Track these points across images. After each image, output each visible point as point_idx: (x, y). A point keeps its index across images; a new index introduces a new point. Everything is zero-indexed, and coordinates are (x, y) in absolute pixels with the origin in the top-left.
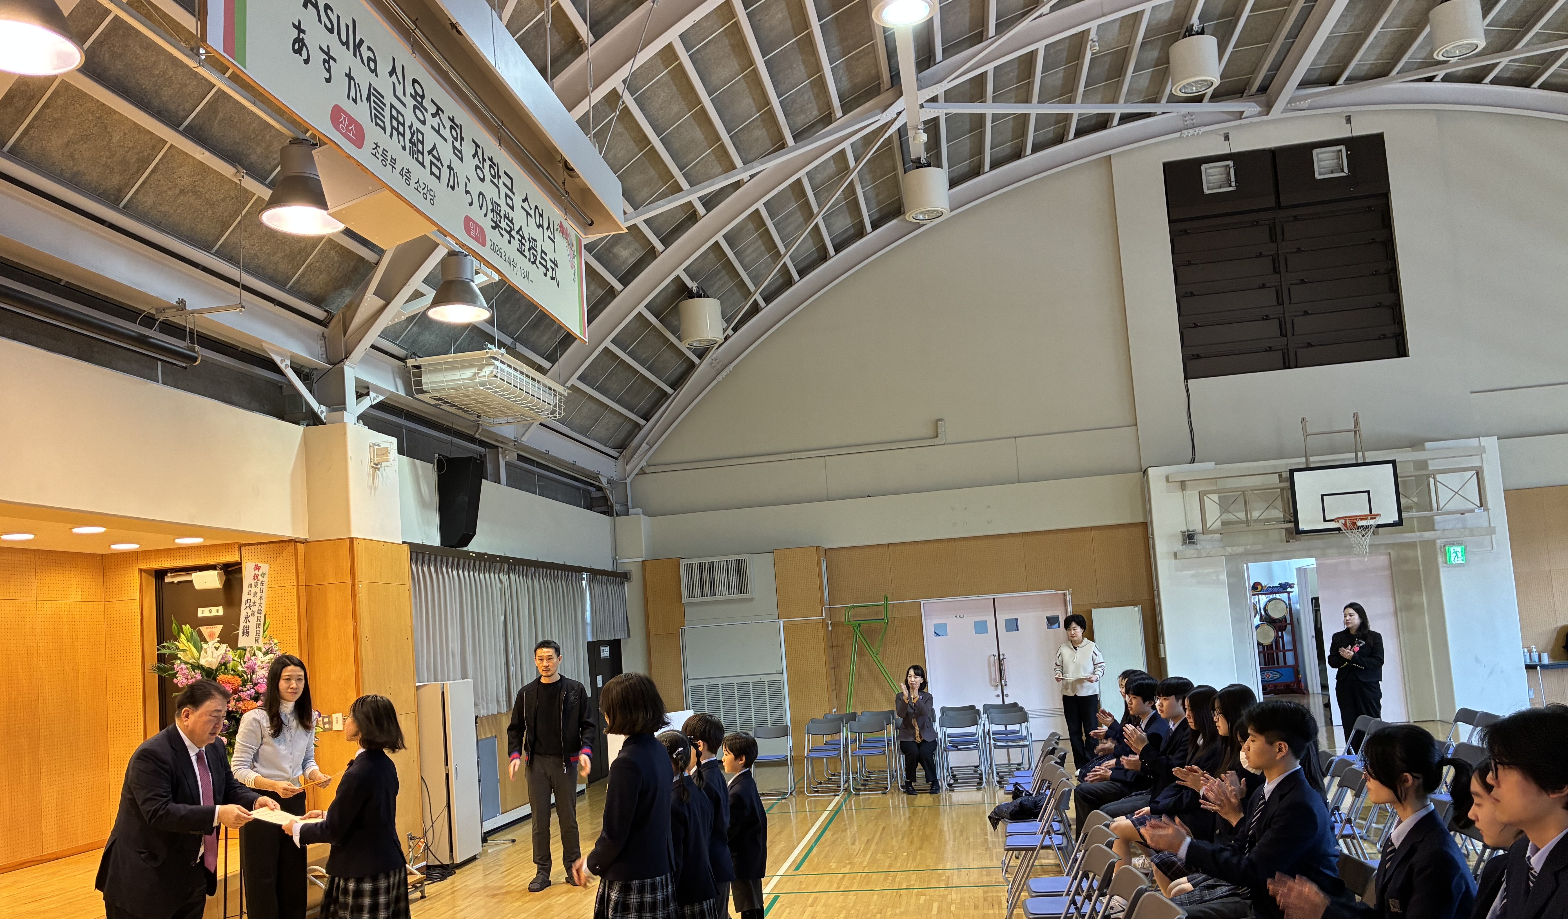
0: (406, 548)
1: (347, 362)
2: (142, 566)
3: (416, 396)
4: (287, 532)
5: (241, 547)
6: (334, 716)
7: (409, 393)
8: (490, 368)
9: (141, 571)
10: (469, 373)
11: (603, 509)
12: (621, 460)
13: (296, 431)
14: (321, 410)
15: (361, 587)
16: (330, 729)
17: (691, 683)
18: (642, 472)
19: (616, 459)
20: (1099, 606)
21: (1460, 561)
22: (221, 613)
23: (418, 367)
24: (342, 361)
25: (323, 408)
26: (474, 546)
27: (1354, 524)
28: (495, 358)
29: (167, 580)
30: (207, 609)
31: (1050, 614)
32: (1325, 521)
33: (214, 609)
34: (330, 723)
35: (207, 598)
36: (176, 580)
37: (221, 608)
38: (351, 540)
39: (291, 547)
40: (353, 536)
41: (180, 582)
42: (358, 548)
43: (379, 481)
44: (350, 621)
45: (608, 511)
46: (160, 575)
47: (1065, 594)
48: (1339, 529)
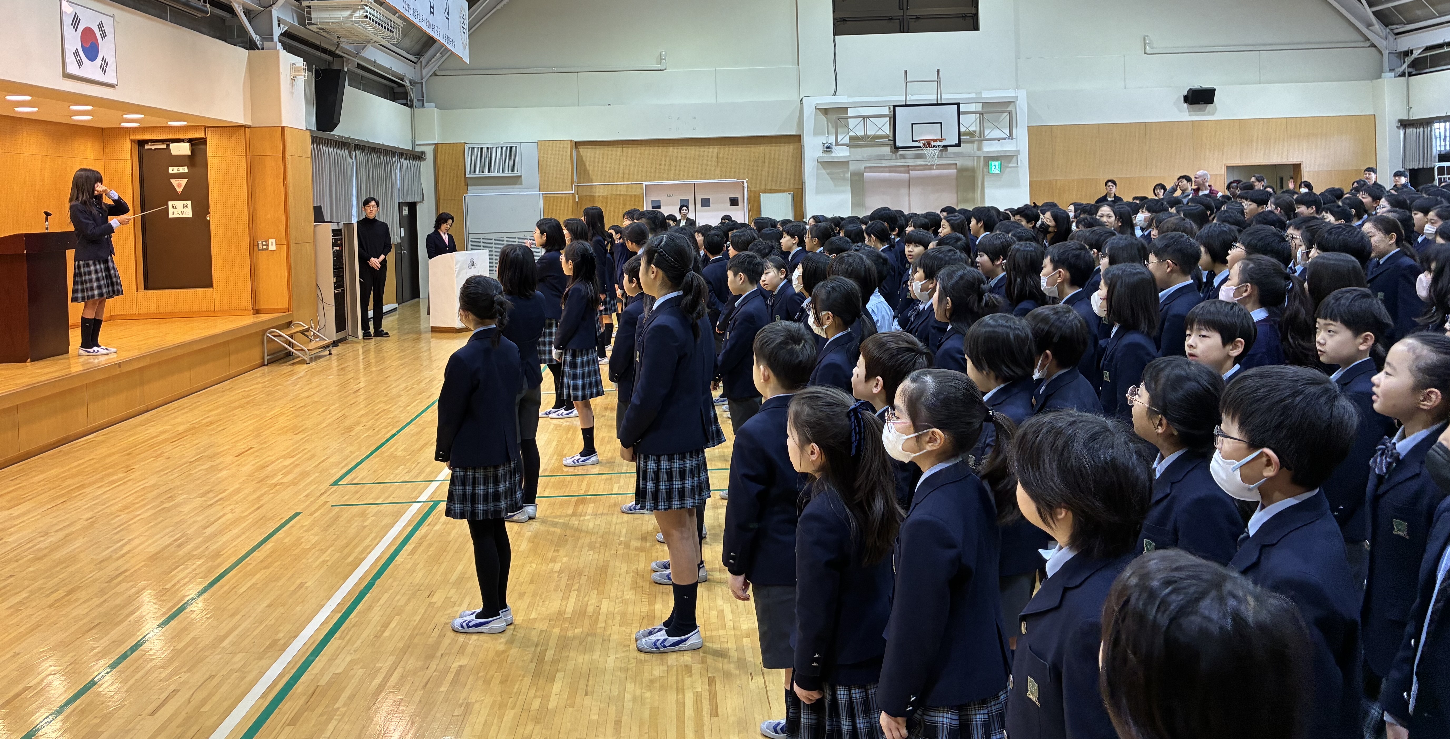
0: (309, 133)
1: (274, 7)
2: (132, 137)
3: (308, 27)
4: (241, 121)
5: (206, 128)
6: (270, 241)
7: (302, 23)
8: (361, 12)
9: (131, 140)
10: (346, 13)
11: (404, 101)
12: (419, 64)
13: (243, 53)
14: (256, 38)
15: (288, 158)
16: (267, 249)
17: (470, 236)
18: (435, 74)
19: (415, 63)
20: (765, 192)
21: (997, 171)
22: (186, 171)
23: (310, 7)
24: (271, 6)
25: (258, 37)
26: (338, 132)
27: (929, 144)
28: (367, 6)
29: (147, 147)
30: (176, 168)
31: (733, 196)
32: (913, 141)
33: (181, 168)
34: (267, 245)
35: (179, 161)
36: (153, 147)
37: (186, 168)
38: (283, 128)
39: (242, 130)
40: (283, 125)
41: (156, 149)
42: (287, 132)
43: (295, 87)
44: (282, 180)
45: (409, 104)
46: (141, 143)
47: (743, 183)
48: (920, 147)
